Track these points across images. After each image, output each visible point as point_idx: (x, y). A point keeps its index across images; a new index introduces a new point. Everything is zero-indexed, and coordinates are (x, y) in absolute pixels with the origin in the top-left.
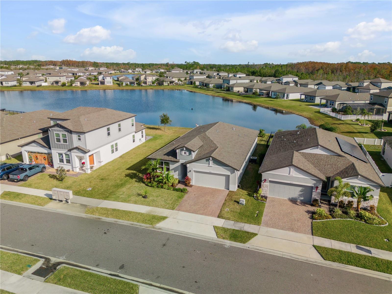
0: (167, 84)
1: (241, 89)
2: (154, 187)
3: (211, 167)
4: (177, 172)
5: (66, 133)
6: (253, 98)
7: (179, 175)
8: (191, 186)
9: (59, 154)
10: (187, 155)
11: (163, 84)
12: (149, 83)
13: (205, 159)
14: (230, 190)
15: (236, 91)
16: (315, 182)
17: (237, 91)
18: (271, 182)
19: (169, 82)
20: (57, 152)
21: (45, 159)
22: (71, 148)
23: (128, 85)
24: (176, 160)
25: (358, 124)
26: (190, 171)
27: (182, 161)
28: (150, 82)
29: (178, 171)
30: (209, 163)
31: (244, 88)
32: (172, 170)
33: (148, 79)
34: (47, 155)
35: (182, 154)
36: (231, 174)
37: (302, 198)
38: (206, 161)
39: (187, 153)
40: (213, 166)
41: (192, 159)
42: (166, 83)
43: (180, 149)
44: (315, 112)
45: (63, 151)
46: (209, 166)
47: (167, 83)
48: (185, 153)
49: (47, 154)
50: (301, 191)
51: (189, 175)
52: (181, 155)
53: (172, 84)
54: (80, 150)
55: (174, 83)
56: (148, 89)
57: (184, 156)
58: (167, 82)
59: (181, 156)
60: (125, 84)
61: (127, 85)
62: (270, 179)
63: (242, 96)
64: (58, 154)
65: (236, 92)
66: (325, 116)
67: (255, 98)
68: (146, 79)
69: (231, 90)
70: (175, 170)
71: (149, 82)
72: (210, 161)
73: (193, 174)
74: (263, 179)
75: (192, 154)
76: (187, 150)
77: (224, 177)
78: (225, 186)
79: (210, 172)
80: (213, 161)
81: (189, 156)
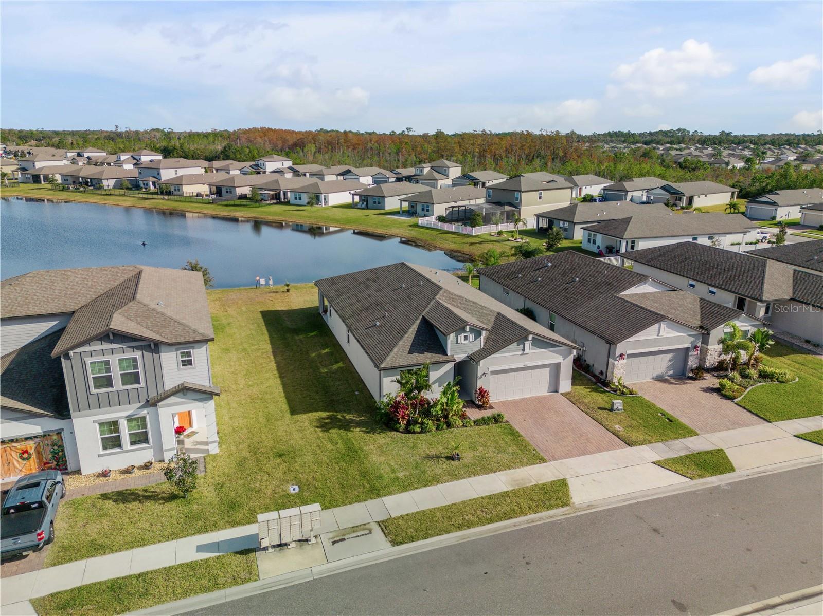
1: (204, 189)
3: (529, 354)
5: (138, 354)
6: (253, 207)
9: (101, 424)
10: (471, 340)
13: (516, 343)
14: (560, 392)
15: (191, 195)
16: (692, 339)
17: (195, 194)
18: (630, 356)
20: (94, 422)
21: (25, 456)
22: (153, 394)
24: (446, 357)
25: (509, 240)
26: (484, 374)
27: (459, 357)
30: (524, 347)
31: (210, 185)
32: (434, 383)
34: (37, 440)
35: (459, 341)
36: (563, 359)
37: (671, 372)
38: (518, 345)
39: (471, 337)
40: (532, 351)
41: (479, 349)
43: (453, 333)
44: (410, 226)
45: (120, 414)
46: (525, 352)
49: (36, 437)
50: (670, 361)
51: (481, 382)
54: (190, 394)
57: (465, 344)
59: (457, 346)
62: (629, 352)
63: (220, 205)
64: (97, 425)
65: (193, 196)
66: (438, 233)
67: (258, 207)
69: (175, 193)
70: (440, 381)
72: (525, 342)
73: (492, 378)
74: (618, 354)
75: (482, 337)
76: (472, 330)
77: (548, 369)
78: (548, 387)
79: (524, 366)
80: (531, 341)
81: (475, 342)
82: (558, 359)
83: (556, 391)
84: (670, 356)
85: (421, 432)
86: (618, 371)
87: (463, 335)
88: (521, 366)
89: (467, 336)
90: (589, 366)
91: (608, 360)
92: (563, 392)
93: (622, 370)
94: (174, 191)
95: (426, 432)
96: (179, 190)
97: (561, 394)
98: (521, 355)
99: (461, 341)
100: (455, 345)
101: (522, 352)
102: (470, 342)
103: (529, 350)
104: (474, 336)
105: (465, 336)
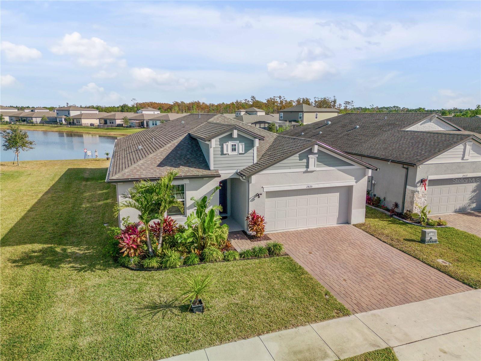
1: (96, 122)
3: (312, 172)
6: (124, 130)
10: (241, 152)
13: (297, 155)
14: (352, 223)
18: (432, 183)
24: (208, 171)
26: (258, 195)
27: (226, 174)
30: (308, 163)
35: (225, 152)
36: (357, 182)
38: (300, 160)
39: (241, 147)
40: (318, 169)
41: (252, 163)
46: (309, 170)
48: (234, 148)
51: (254, 206)
52: (222, 154)
57: (233, 156)
59: (222, 158)
62: (431, 177)
63: (103, 129)
65: (88, 125)
67: (127, 130)
72: (310, 156)
73: (269, 203)
74: (418, 179)
75: (255, 148)
76: (241, 138)
77: (337, 193)
78: (337, 217)
79: (308, 188)
80: (317, 156)
81: (246, 155)
82: (350, 181)
83: (348, 222)
84: (473, 186)
85: (159, 269)
86: (419, 200)
87: (230, 144)
88: (304, 187)
89: (235, 145)
90: (380, 200)
91: (405, 188)
92: (355, 223)
93: (423, 199)
94: (76, 123)
95: (166, 268)
96: (79, 122)
97: (354, 225)
98: (304, 172)
99: (227, 151)
100: (220, 156)
101: (306, 169)
102: (240, 154)
103: (315, 167)
104: (244, 146)
105: (233, 145)
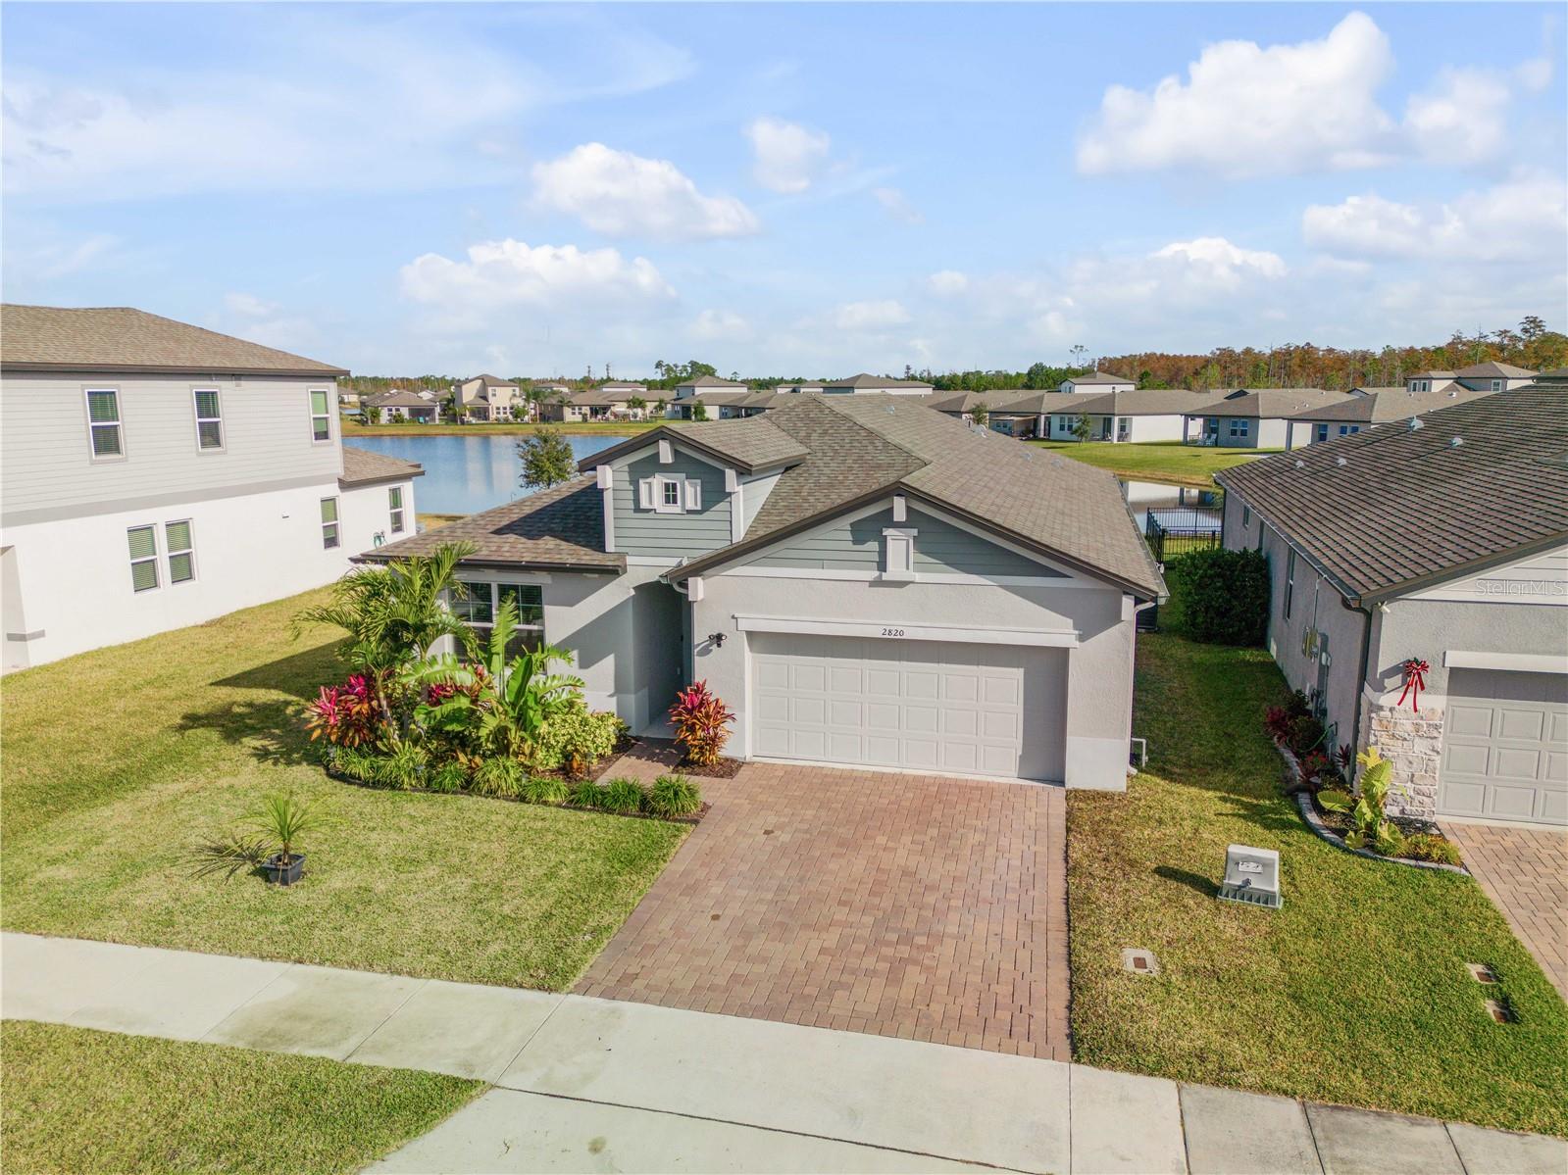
0: (579, 418)
2: (394, 785)
3: (902, 584)
4: (608, 664)
7: (619, 689)
8: (729, 768)
10: (690, 505)
11: (560, 418)
12: (498, 413)
13: (845, 522)
14: (1069, 785)
18: (1467, 682)
19: (588, 408)
23: (402, 422)
24: (599, 555)
26: (718, 639)
27: (645, 568)
28: (502, 411)
29: (612, 656)
30: (883, 553)
32: (563, 648)
33: (494, 395)
35: (644, 504)
36: (1082, 638)
38: (855, 542)
39: (691, 493)
40: (918, 577)
41: (728, 537)
42: (574, 413)
43: (623, 463)
46: (885, 577)
47: (580, 413)
48: (671, 494)
51: (705, 670)
52: (638, 509)
53: (599, 417)
55: (608, 414)
56: (492, 434)
57: (667, 516)
58: (580, 409)
59: (636, 521)
60: (389, 418)
61: (397, 419)
62: (1459, 658)
68: (485, 398)
70: (587, 645)
71: (498, 408)
72: (887, 532)
74: (1388, 658)
75: (738, 499)
76: (685, 465)
77: (1015, 670)
78: (1020, 753)
79: (887, 636)
80: (915, 532)
81: (707, 515)
82: (1053, 630)
83: (1061, 783)
87: (658, 481)
88: (874, 632)
89: (674, 485)
91: (1361, 690)
95: (376, 786)
97: (1075, 794)
98: (871, 584)
99: (651, 502)
100: (631, 514)
101: (877, 573)
102: (689, 512)
103: (908, 568)
104: (699, 489)
105: (667, 485)
